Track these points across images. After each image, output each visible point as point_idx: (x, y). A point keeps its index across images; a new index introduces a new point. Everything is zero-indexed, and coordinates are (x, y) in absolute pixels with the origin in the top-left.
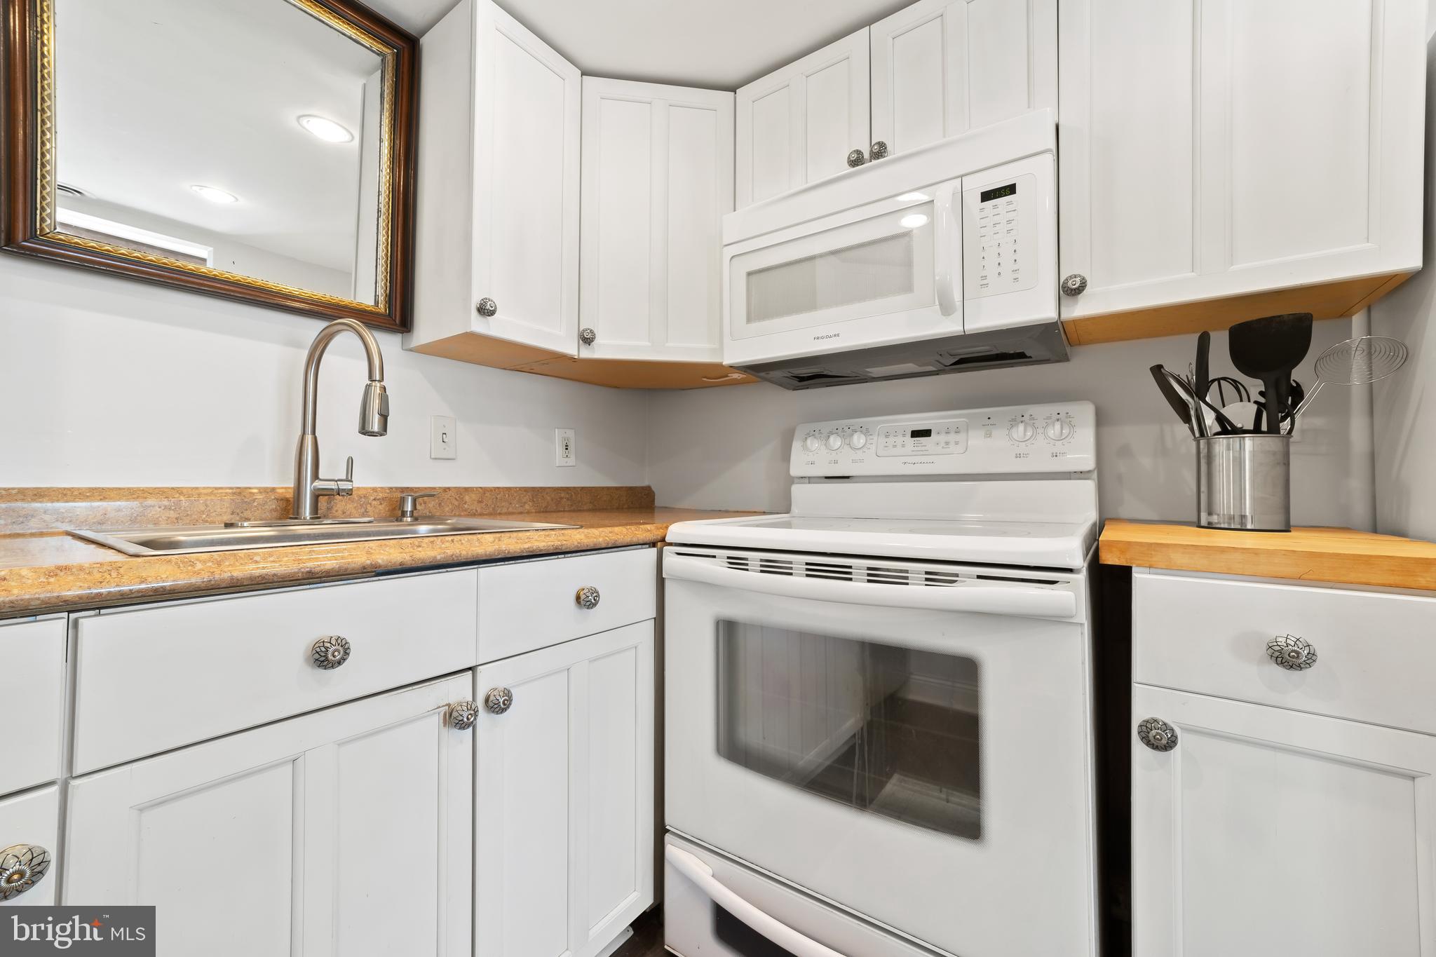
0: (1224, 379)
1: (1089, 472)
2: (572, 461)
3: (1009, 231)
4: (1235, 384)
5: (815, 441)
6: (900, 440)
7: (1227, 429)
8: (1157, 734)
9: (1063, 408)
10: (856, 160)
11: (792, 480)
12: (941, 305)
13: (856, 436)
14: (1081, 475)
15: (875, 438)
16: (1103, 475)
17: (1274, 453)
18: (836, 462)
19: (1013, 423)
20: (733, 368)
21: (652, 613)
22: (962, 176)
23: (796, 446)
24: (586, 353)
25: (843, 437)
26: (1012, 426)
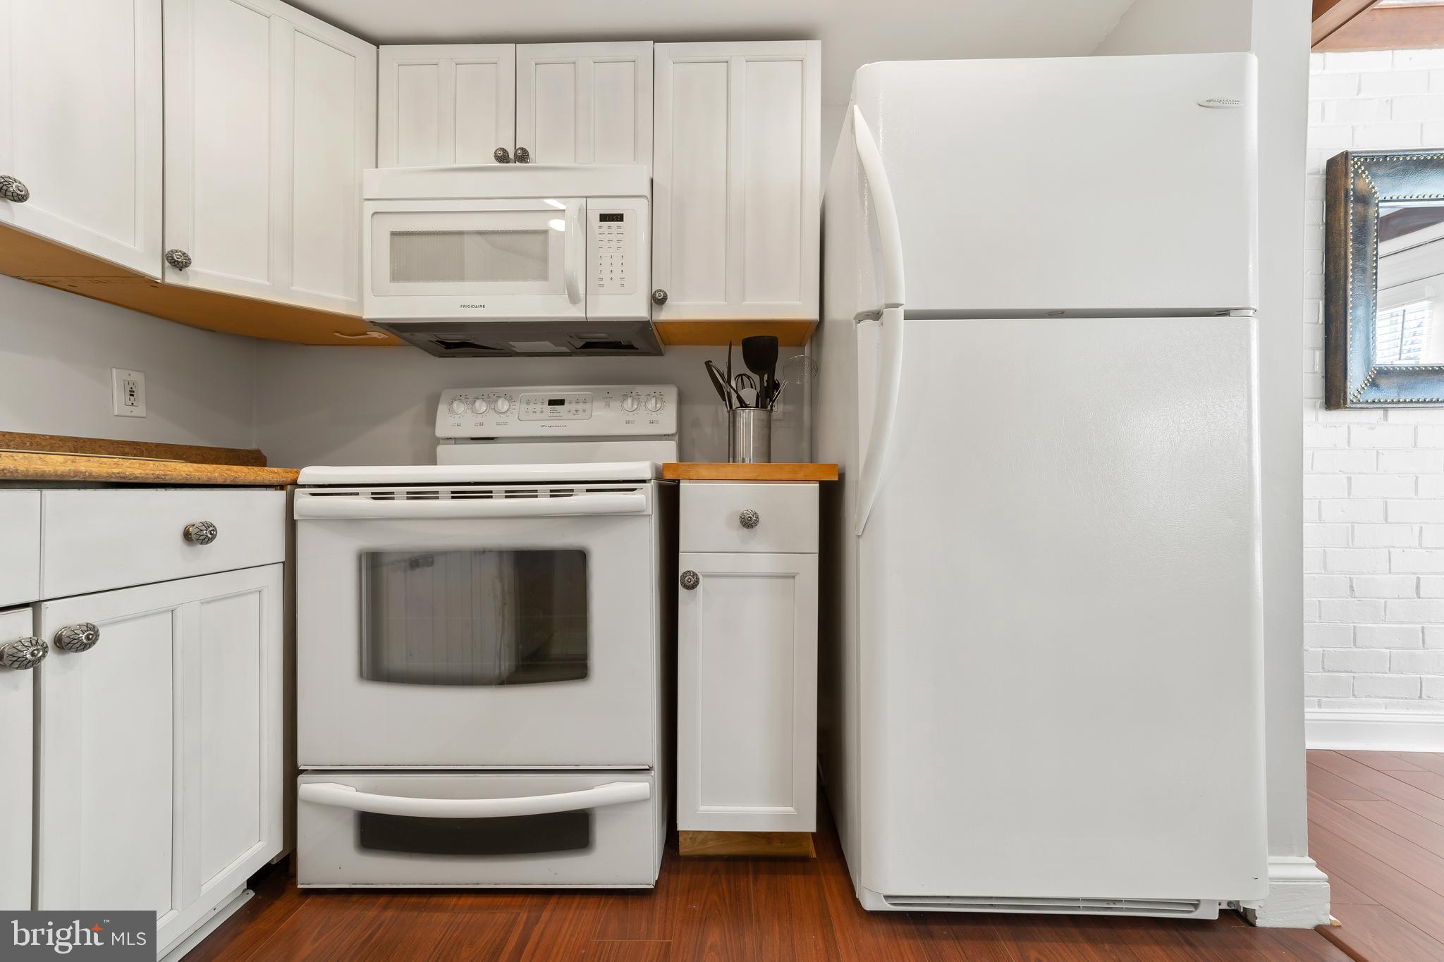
0: (745, 375)
1: (673, 435)
2: (140, 410)
3: (618, 248)
4: (749, 377)
5: (462, 405)
6: (538, 407)
7: (743, 405)
8: (690, 578)
9: (657, 388)
10: (502, 157)
11: (438, 441)
12: (569, 294)
13: (500, 402)
14: (667, 437)
15: (518, 404)
16: (682, 436)
17: (763, 420)
18: (481, 424)
19: (625, 397)
20: (374, 324)
21: (281, 556)
22: (586, 197)
23: (442, 409)
24: (173, 278)
25: (489, 403)
26: (624, 400)
